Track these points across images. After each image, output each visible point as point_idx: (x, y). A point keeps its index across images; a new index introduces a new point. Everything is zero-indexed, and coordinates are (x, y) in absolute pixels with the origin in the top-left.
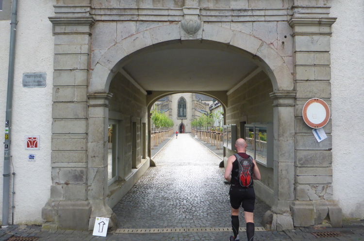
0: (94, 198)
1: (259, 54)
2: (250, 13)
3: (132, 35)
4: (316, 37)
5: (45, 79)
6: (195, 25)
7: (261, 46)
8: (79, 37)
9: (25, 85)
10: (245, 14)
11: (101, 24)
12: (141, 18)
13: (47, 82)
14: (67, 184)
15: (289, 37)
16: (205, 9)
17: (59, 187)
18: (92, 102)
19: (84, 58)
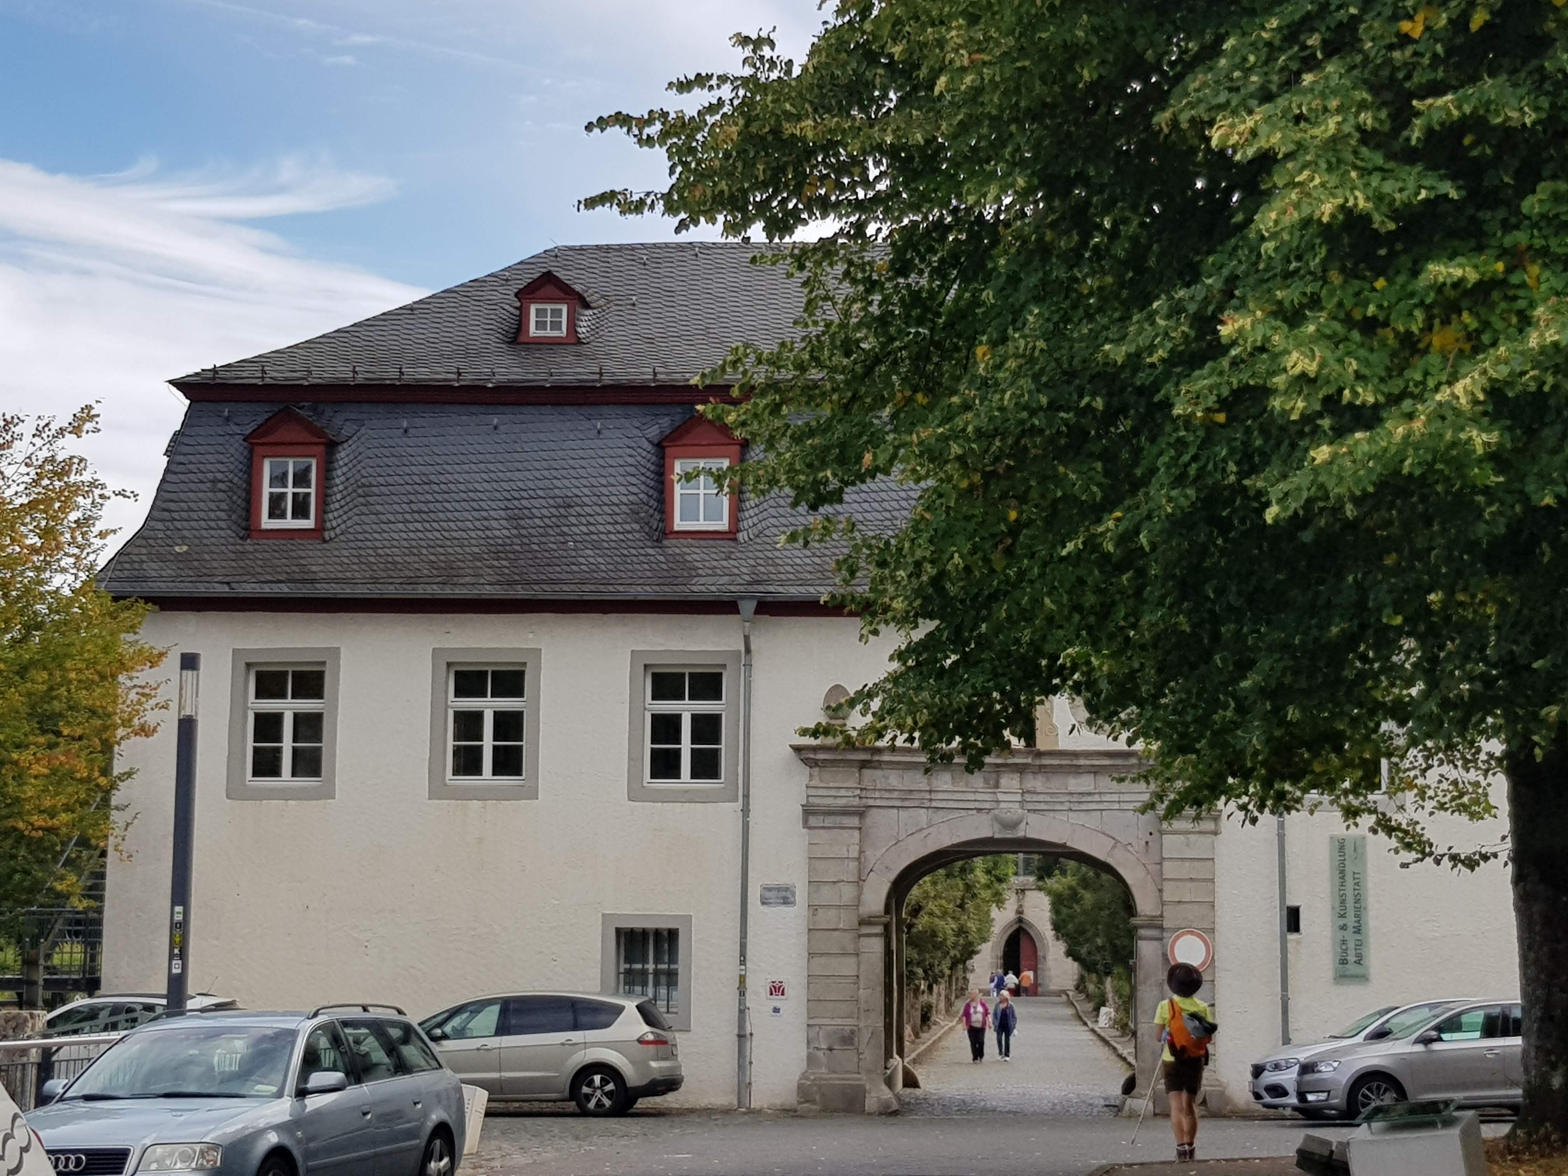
0: (869, 1071)
1: (1110, 861)
2: (1097, 798)
3: (921, 830)
4: (1192, 837)
5: (793, 894)
6: (1015, 817)
7: (1114, 847)
8: (845, 833)
9: (763, 903)
10: (1089, 799)
11: (874, 810)
12: (934, 804)
13: (798, 899)
14: (830, 1049)
15: (1156, 834)
16: (1029, 792)
17: (820, 1054)
18: (865, 930)
19: (853, 865)
